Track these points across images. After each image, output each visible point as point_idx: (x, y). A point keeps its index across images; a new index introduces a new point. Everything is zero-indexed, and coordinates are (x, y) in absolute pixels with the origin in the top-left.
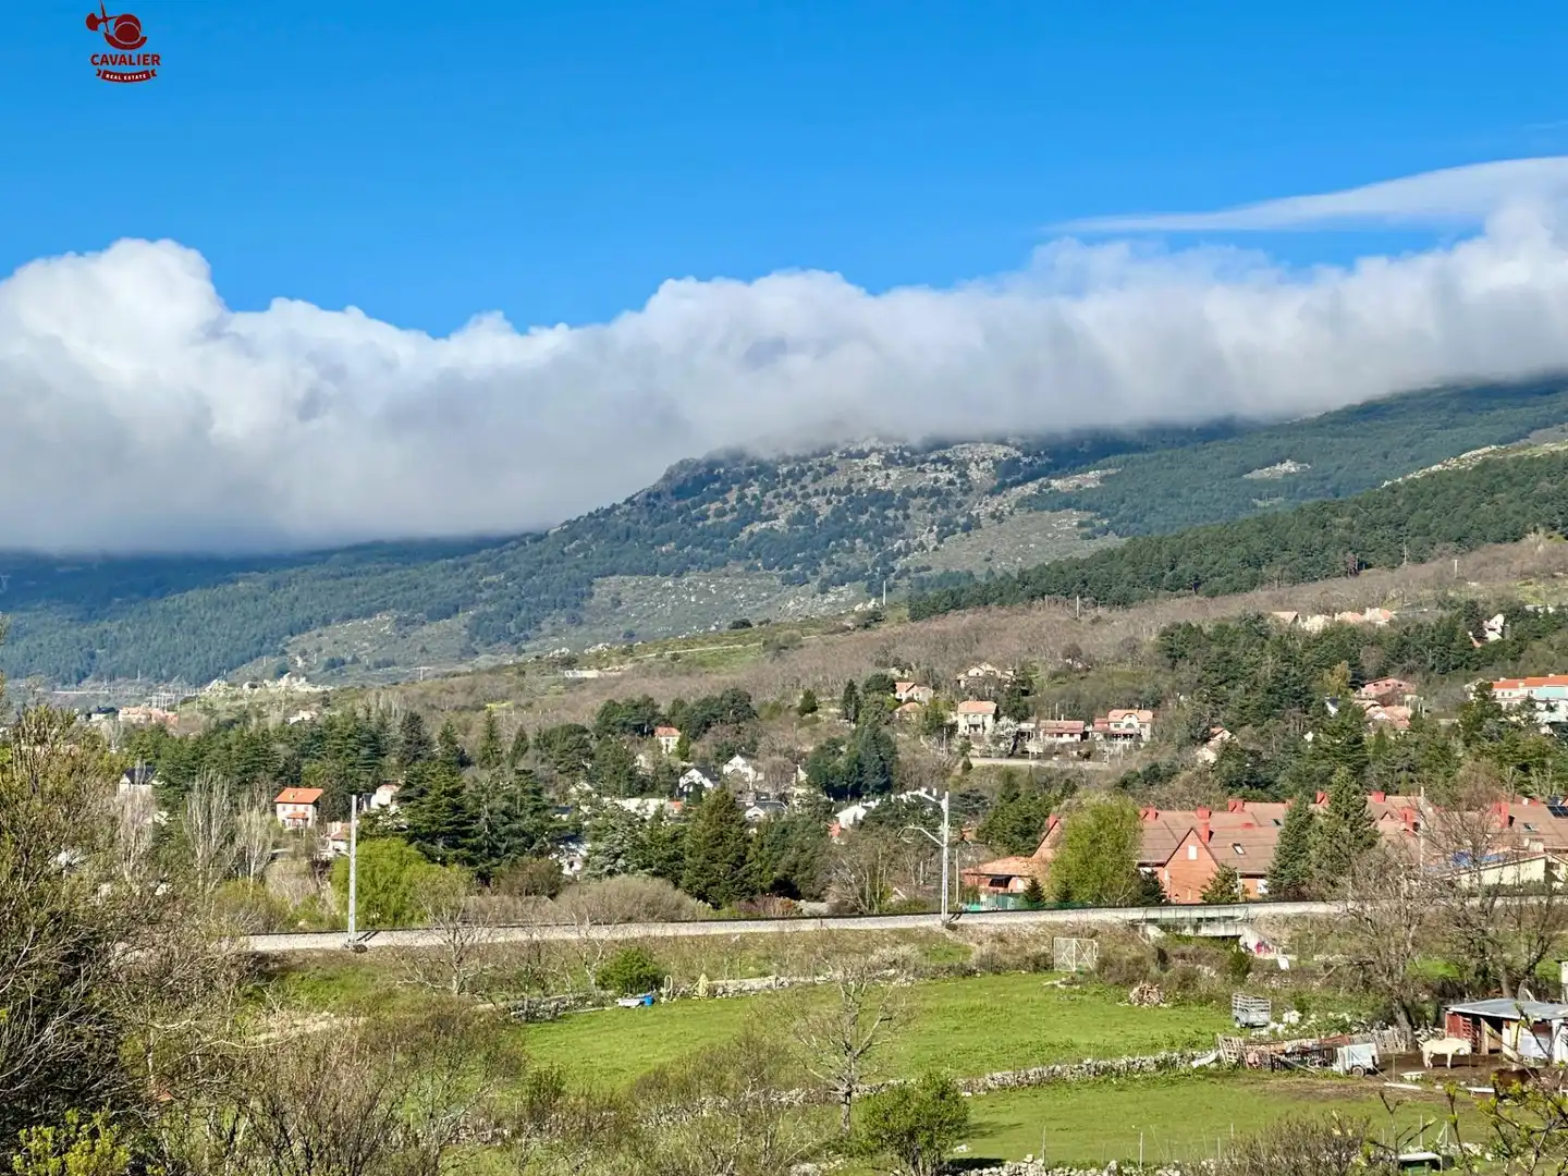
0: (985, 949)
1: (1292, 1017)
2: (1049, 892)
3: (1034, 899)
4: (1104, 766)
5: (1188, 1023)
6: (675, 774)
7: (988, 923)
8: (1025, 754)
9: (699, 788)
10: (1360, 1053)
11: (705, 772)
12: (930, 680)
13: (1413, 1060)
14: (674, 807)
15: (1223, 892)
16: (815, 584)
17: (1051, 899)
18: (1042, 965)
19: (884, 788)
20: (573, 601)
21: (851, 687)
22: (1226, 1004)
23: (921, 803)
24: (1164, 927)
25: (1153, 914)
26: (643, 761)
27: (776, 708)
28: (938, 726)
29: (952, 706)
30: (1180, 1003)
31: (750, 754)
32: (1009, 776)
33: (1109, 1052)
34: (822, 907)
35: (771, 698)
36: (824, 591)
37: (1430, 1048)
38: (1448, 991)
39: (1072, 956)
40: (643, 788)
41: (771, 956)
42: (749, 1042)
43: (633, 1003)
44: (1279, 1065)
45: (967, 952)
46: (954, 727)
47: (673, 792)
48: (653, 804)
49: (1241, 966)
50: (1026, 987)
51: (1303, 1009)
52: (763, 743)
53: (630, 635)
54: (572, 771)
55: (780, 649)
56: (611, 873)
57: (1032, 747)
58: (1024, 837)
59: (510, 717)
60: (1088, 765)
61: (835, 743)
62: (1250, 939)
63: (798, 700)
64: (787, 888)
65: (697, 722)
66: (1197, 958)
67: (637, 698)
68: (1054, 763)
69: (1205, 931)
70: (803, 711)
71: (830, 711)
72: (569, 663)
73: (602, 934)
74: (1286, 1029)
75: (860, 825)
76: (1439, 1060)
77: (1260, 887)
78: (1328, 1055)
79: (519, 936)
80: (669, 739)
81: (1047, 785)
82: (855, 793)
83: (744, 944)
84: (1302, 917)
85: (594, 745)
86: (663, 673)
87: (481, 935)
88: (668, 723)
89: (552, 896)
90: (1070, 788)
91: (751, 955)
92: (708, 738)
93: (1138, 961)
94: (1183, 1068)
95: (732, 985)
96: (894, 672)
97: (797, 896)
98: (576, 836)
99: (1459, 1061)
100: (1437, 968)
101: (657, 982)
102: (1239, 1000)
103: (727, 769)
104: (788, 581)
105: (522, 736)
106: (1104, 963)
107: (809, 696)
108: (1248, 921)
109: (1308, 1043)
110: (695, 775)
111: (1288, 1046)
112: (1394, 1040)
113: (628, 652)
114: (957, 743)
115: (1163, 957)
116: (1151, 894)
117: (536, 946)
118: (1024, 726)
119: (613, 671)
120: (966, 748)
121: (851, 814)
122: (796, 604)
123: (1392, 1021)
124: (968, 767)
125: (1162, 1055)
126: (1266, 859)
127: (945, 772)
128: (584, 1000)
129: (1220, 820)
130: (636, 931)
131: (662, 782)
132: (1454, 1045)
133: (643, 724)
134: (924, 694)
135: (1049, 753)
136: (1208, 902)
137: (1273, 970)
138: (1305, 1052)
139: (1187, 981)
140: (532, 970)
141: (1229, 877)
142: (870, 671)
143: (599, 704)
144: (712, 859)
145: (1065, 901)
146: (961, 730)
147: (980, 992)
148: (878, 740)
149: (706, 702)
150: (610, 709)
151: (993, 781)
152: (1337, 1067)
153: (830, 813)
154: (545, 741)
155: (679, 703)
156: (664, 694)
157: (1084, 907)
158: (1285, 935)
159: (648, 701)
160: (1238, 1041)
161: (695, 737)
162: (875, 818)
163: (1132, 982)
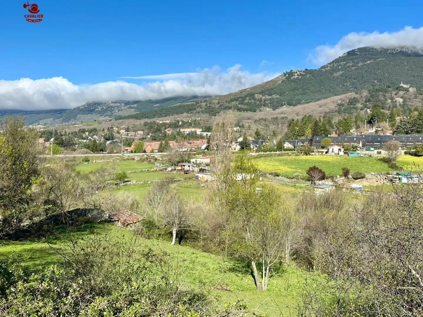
0: (127, 157)
1: (162, 165)
2: (133, 151)
3: (132, 152)
4: (137, 137)
5: (151, 165)
6: (88, 137)
7: (127, 155)
8: (128, 136)
9: (91, 139)
10: (169, 169)
11: (91, 137)
12: (118, 127)
13: (175, 170)
14: (88, 141)
15: (152, 151)
16: (104, 116)
17: (134, 152)
18: (133, 159)
19: (112, 139)
20: (75, 117)
21: (108, 128)
22: (154, 164)
23: (117, 141)
24: (147, 155)
25: (146, 154)
26: (84, 136)
27: (100, 130)
28: (118, 133)
29: (120, 130)
30: (149, 164)
31: (97, 135)
32: (127, 138)
33: (141, 169)
34: (106, 153)
35: (99, 129)
36: (105, 117)
37: (177, 168)
38: (179, 162)
39: (137, 158)
40: (84, 139)
41: (102, 158)
42: (102, 168)
43: (86, 163)
44: (161, 170)
45: (125, 158)
46: (120, 133)
47: (87, 139)
48: (85, 141)
49: (156, 159)
50: (131, 162)
51: (163, 164)
52: (98, 134)
53: (82, 121)
54: (76, 137)
55: (100, 124)
56: (81, 148)
57: (129, 135)
58: (129, 145)
59: (68, 131)
60: (136, 137)
61: (107, 134)
62: (156, 157)
63: (102, 129)
64: (102, 150)
65: (90, 131)
66: (151, 159)
67: (83, 128)
68: (132, 137)
69: (151, 156)
70: (103, 130)
71: (106, 131)
72: (75, 124)
73: (83, 155)
74: (162, 166)
75: (109, 143)
76: (178, 170)
77: (157, 151)
78: (166, 169)
79: (72, 155)
80: (87, 133)
81: (131, 139)
82: (109, 140)
83: (99, 157)
84: (162, 154)
85: (78, 134)
86: (86, 126)
87: (68, 155)
88: (87, 131)
89: (74, 151)
90: (134, 140)
91: (100, 158)
92: (92, 133)
93: (144, 159)
94: (150, 171)
95: (98, 161)
96: (113, 126)
97: (103, 151)
98: (76, 144)
99: (180, 170)
100: (177, 160)
101: (89, 161)
102: (156, 163)
103: (94, 137)
104: (100, 116)
105: (69, 133)
106: (140, 159)
107: (103, 129)
108: (156, 155)
109: (164, 168)
110: (90, 138)
111: (162, 168)
112: (173, 167)
113: (82, 123)
114: (121, 134)
115: (147, 159)
116: (145, 152)
117: (74, 157)
118: (128, 133)
119: (80, 125)
120: (122, 135)
121: (108, 142)
122: (101, 118)
123: (173, 165)
124: (122, 137)
125: (148, 169)
126: (158, 148)
127: (119, 138)
128: (80, 163)
129: (152, 143)
130: (86, 155)
131: (86, 138)
132: (180, 168)
133: (84, 131)
134: (117, 129)
135: (131, 136)
136: (151, 152)
137: (159, 160)
138: (163, 169)
139: (150, 161)
140: (74, 159)
141: (153, 150)
142: (110, 126)
143: (79, 129)
144: (93, 147)
145: (135, 152)
146: (121, 133)
147: (127, 162)
148: (111, 134)
149: (91, 129)
150: (80, 130)
151: (125, 139)
152: (167, 170)
153: (106, 142)
154: (72, 133)
155: (88, 129)
156: (86, 128)
157: (137, 153)
158: (160, 156)
159: (85, 129)
160: (156, 168)
161: (90, 133)
162: (111, 143)
163: (143, 161)
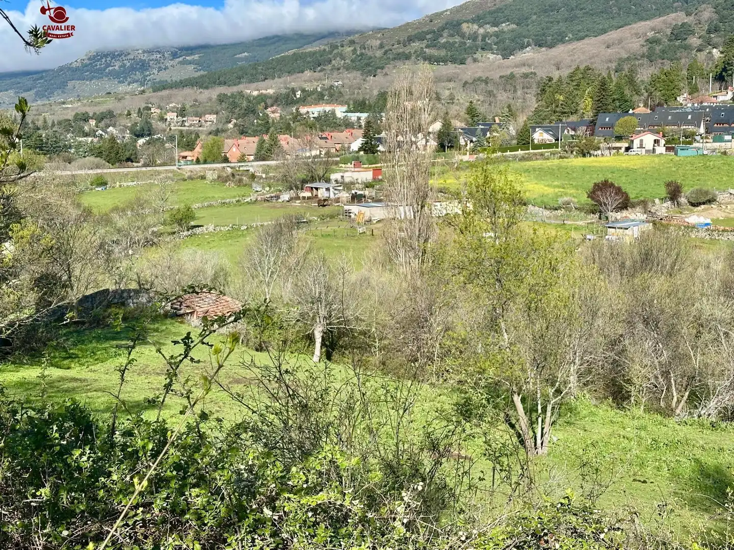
0: (188, 174)
1: (267, 189)
2: (201, 160)
3: (198, 162)
4: (205, 129)
5: (243, 190)
6: (95, 131)
7: (188, 169)
8: (185, 126)
9: (101, 135)
10: (285, 197)
11: (103, 131)
12: (160, 107)
13: (298, 198)
14: (96, 140)
15: (242, 159)
16: (127, 83)
17: (202, 162)
18: (203, 178)
19: (150, 135)
20: (63, 86)
21: (140, 109)
22: (251, 186)
23: (160, 138)
24: (232, 168)
25: (229, 165)
26: (86, 128)
27: (120, 115)
28: (162, 119)
29: (165, 114)
30: (239, 186)
31: (114, 126)
32: (181, 131)
33: (223, 198)
34: (140, 164)
35: (119, 112)
36: (129, 85)
37: (302, 195)
38: (304, 181)
39: (210, 176)
40: (86, 135)
41: (136, 176)
42: (138, 199)
43: (100, 189)
44: (266, 200)
45: (184, 175)
46: (166, 119)
47: (95, 136)
48: (90, 139)
49: (253, 177)
50: (199, 183)
51: (270, 187)
52: (118, 123)
53: (78, 96)
54: (68, 131)
55: (119, 100)
56: (84, 157)
57: (186, 124)
58: (190, 146)
59: (50, 119)
60: (201, 129)
61: (136, 123)
62: (252, 170)
63: (126, 113)
64: (129, 160)
65: (100, 118)
66: (242, 175)
67: (84, 112)
68: (192, 128)
69: (241, 169)
70: (127, 115)
71: (134, 115)
72: (64, 103)
73: (91, 172)
74: (267, 192)
75: (144, 144)
76: (304, 198)
77: (252, 158)
78: (278, 197)
79: (69, 173)
80: (93, 123)
81: (191, 133)
82: (142, 136)
83: (126, 174)
84: (264, 165)
85: (73, 124)
86: (89, 106)
87: (58, 173)
88: (92, 118)
89: (70, 163)
90: (198, 135)
91: (128, 176)
92: (103, 122)
93: (228, 176)
94: (243, 202)
95: (125, 184)
96: (150, 105)
97: (132, 162)
98: (71, 147)
99: (309, 198)
100: (301, 176)
101: (106, 184)
102: (254, 185)
103: (108, 130)
104: (119, 82)
105: (53, 122)
106: (219, 177)
107: (129, 111)
108: (252, 166)
109: (272, 195)
110: (100, 132)
111: (268, 196)
112: (292, 193)
113: (79, 100)
114: (167, 123)
115: (233, 175)
116: (226, 160)
117: (73, 176)
118: (184, 119)
119: (76, 105)
120: (170, 124)
121: (141, 141)
122: (122, 88)
123: (292, 189)
124: (170, 129)
125: (237, 199)
126: (253, 151)
127: (165, 131)
128: (87, 189)
129: (240, 141)
130: (99, 171)
131: (92, 133)
132: (307, 194)
133: (85, 118)
134: (158, 111)
135: (191, 126)
136: (239, 162)
137: (261, 178)
138: (272, 197)
139: (240, 181)
140: (73, 181)
141: (244, 155)
142: (144, 105)
143: (73, 114)
144: (110, 153)
145: (205, 162)
146: (168, 120)
147: (189, 185)
148: (147, 123)
149: (102, 113)
150: (77, 114)
151: (177, 132)
152: (280, 200)
153: (136, 141)
154: (60, 123)
155: (95, 114)
156: (90, 111)
157: (210, 163)
158: (261, 169)
159: (87, 113)
160: (255, 195)
161: (100, 122)
162: (148, 143)
163: (226, 181)
